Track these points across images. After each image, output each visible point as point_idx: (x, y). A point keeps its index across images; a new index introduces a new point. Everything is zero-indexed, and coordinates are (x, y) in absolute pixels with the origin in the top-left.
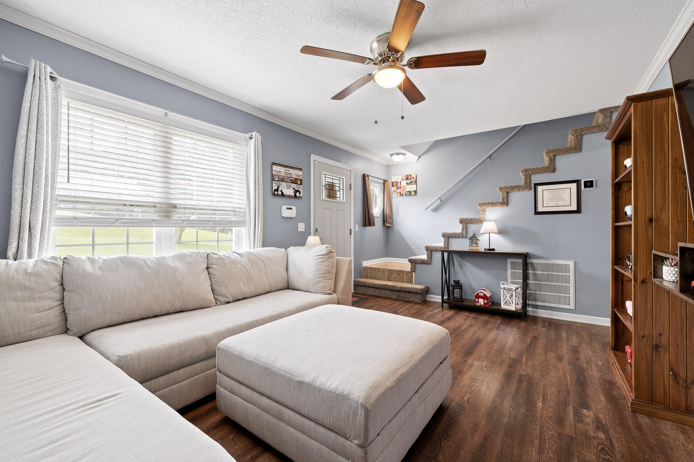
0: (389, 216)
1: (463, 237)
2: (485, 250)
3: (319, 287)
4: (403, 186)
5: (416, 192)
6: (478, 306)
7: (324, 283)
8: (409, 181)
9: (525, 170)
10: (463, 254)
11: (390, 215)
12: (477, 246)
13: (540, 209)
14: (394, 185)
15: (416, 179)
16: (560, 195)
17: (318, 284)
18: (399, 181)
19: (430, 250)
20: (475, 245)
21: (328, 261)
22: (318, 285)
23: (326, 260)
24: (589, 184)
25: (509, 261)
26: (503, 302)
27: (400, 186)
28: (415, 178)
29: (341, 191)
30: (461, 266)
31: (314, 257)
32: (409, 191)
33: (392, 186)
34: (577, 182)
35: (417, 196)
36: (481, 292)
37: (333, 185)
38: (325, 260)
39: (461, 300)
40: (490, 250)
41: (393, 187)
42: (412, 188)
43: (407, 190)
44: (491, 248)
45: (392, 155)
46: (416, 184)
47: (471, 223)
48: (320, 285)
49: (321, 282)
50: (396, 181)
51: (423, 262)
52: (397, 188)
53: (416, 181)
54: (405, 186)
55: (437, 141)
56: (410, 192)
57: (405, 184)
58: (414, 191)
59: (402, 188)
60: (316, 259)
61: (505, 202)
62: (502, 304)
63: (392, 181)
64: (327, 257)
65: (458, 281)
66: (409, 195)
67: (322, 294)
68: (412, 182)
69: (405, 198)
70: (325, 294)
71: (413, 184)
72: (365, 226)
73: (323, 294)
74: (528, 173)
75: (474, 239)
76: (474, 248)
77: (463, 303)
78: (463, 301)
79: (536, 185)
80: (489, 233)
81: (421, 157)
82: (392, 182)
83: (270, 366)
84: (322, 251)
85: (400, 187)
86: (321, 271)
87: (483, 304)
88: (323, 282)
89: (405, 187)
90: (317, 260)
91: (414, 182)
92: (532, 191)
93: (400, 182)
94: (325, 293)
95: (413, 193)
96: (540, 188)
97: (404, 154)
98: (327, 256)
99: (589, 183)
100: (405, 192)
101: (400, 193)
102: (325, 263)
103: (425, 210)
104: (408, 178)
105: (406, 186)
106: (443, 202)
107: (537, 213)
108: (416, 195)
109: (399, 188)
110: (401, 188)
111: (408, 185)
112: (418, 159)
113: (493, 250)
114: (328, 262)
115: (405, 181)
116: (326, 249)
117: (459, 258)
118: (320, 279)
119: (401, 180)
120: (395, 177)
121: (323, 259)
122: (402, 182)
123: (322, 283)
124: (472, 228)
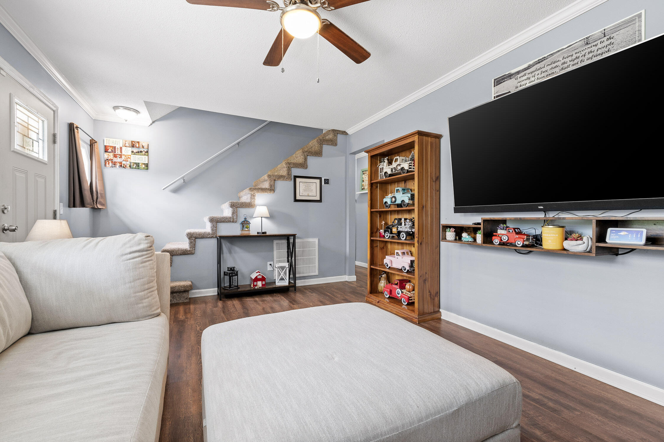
0: (101, 194)
1: (233, 222)
2: (257, 234)
3: (144, 307)
4: (126, 154)
5: (147, 165)
6: (258, 289)
7: (150, 299)
8: (135, 150)
9: (288, 163)
10: (232, 239)
11: (102, 192)
12: (249, 230)
13: (298, 198)
14: (109, 151)
15: (148, 149)
16: (310, 187)
17: (140, 303)
18: (118, 146)
19: (193, 238)
20: (246, 229)
21: (152, 260)
22: (141, 305)
23: (148, 259)
24: (327, 182)
25: (275, 242)
26: (278, 280)
27: (119, 153)
28: (146, 147)
29: (41, 142)
30: (230, 252)
31: (123, 255)
32: (136, 163)
33: (105, 152)
34: (320, 178)
35: (149, 170)
36: (259, 275)
37: (28, 129)
38: (146, 259)
39: (237, 287)
40: (263, 233)
41: (107, 153)
42: (142, 159)
43: (132, 161)
44: (263, 231)
45: (115, 108)
46: (148, 156)
47: (242, 207)
48: (145, 304)
49: (145, 299)
50: (113, 145)
51: (184, 253)
52: (115, 156)
53: (147, 152)
54: (128, 155)
55: (181, 109)
56: (138, 165)
57: (130, 153)
58: (144, 164)
59: (123, 157)
60: (130, 259)
61: (272, 189)
62: (277, 282)
63: (105, 144)
64: (149, 254)
65: (233, 268)
66: (135, 168)
67: (147, 318)
68: (141, 152)
69: (128, 171)
70: (153, 316)
71: (143, 155)
72: (74, 206)
73: (150, 317)
74: (291, 166)
75: (245, 224)
76: (245, 233)
77: (239, 290)
78: (239, 288)
79: (296, 177)
80: (262, 217)
81: (156, 122)
82: (105, 146)
83: (403, 426)
84: (139, 244)
85: (121, 155)
86: (143, 278)
87: (261, 286)
88: (148, 298)
89: (129, 157)
90: (131, 261)
91: (144, 153)
92: (292, 182)
93: (121, 148)
94: (154, 314)
95: (143, 166)
96: (298, 180)
97: (137, 112)
98: (148, 252)
99: (326, 180)
100: (128, 163)
101: (121, 163)
102: (147, 263)
103: (163, 189)
104: (134, 145)
105: (130, 155)
106: (185, 183)
107: (296, 200)
108: (147, 169)
109: (118, 156)
110: (121, 157)
111: (135, 154)
112: (151, 124)
113: (265, 233)
114: (151, 262)
115: (130, 149)
116: (146, 240)
117: (228, 244)
118: (143, 293)
119: (122, 146)
120: (111, 139)
121: (144, 257)
122: (124, 148)
123: (147, 300)
124: (243, 212)
